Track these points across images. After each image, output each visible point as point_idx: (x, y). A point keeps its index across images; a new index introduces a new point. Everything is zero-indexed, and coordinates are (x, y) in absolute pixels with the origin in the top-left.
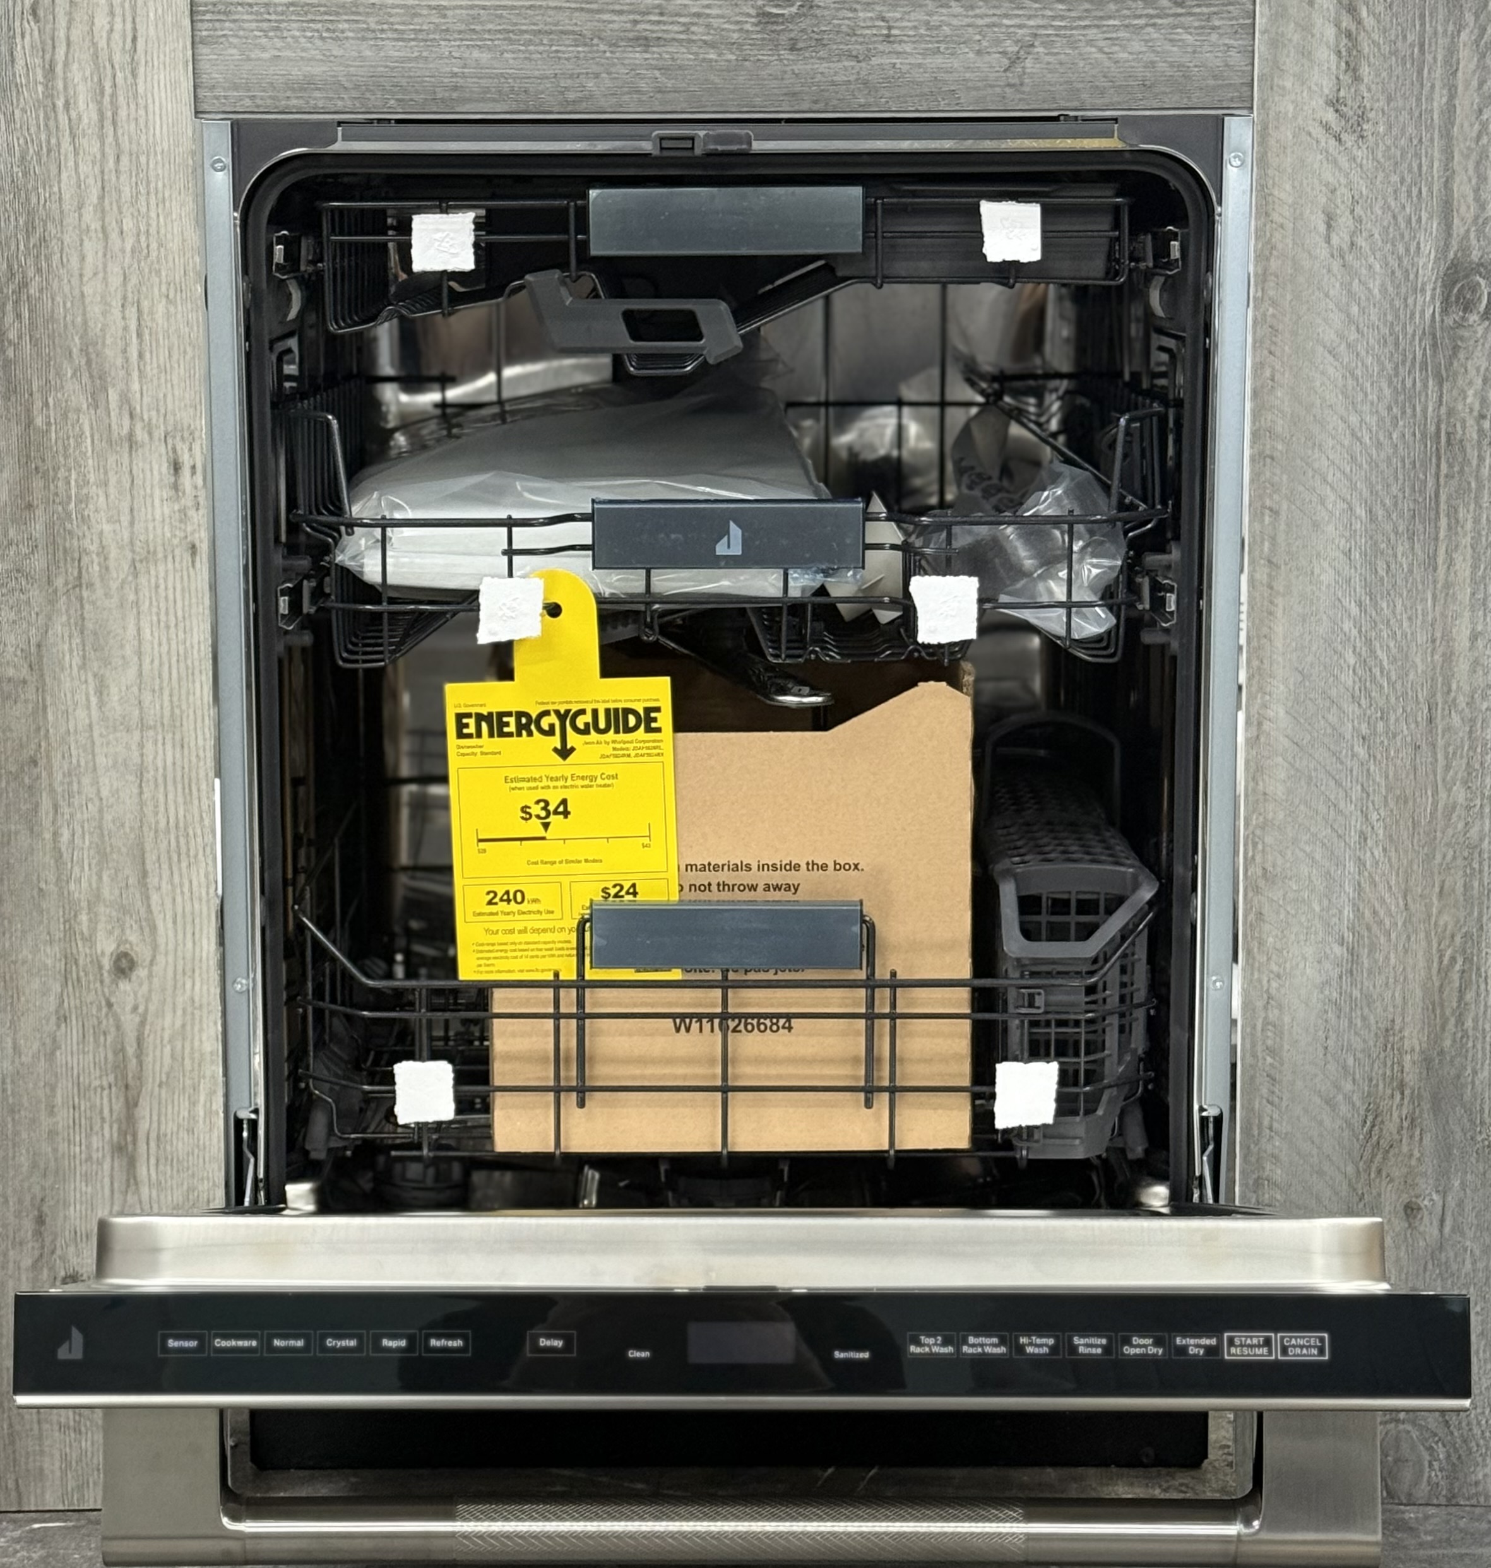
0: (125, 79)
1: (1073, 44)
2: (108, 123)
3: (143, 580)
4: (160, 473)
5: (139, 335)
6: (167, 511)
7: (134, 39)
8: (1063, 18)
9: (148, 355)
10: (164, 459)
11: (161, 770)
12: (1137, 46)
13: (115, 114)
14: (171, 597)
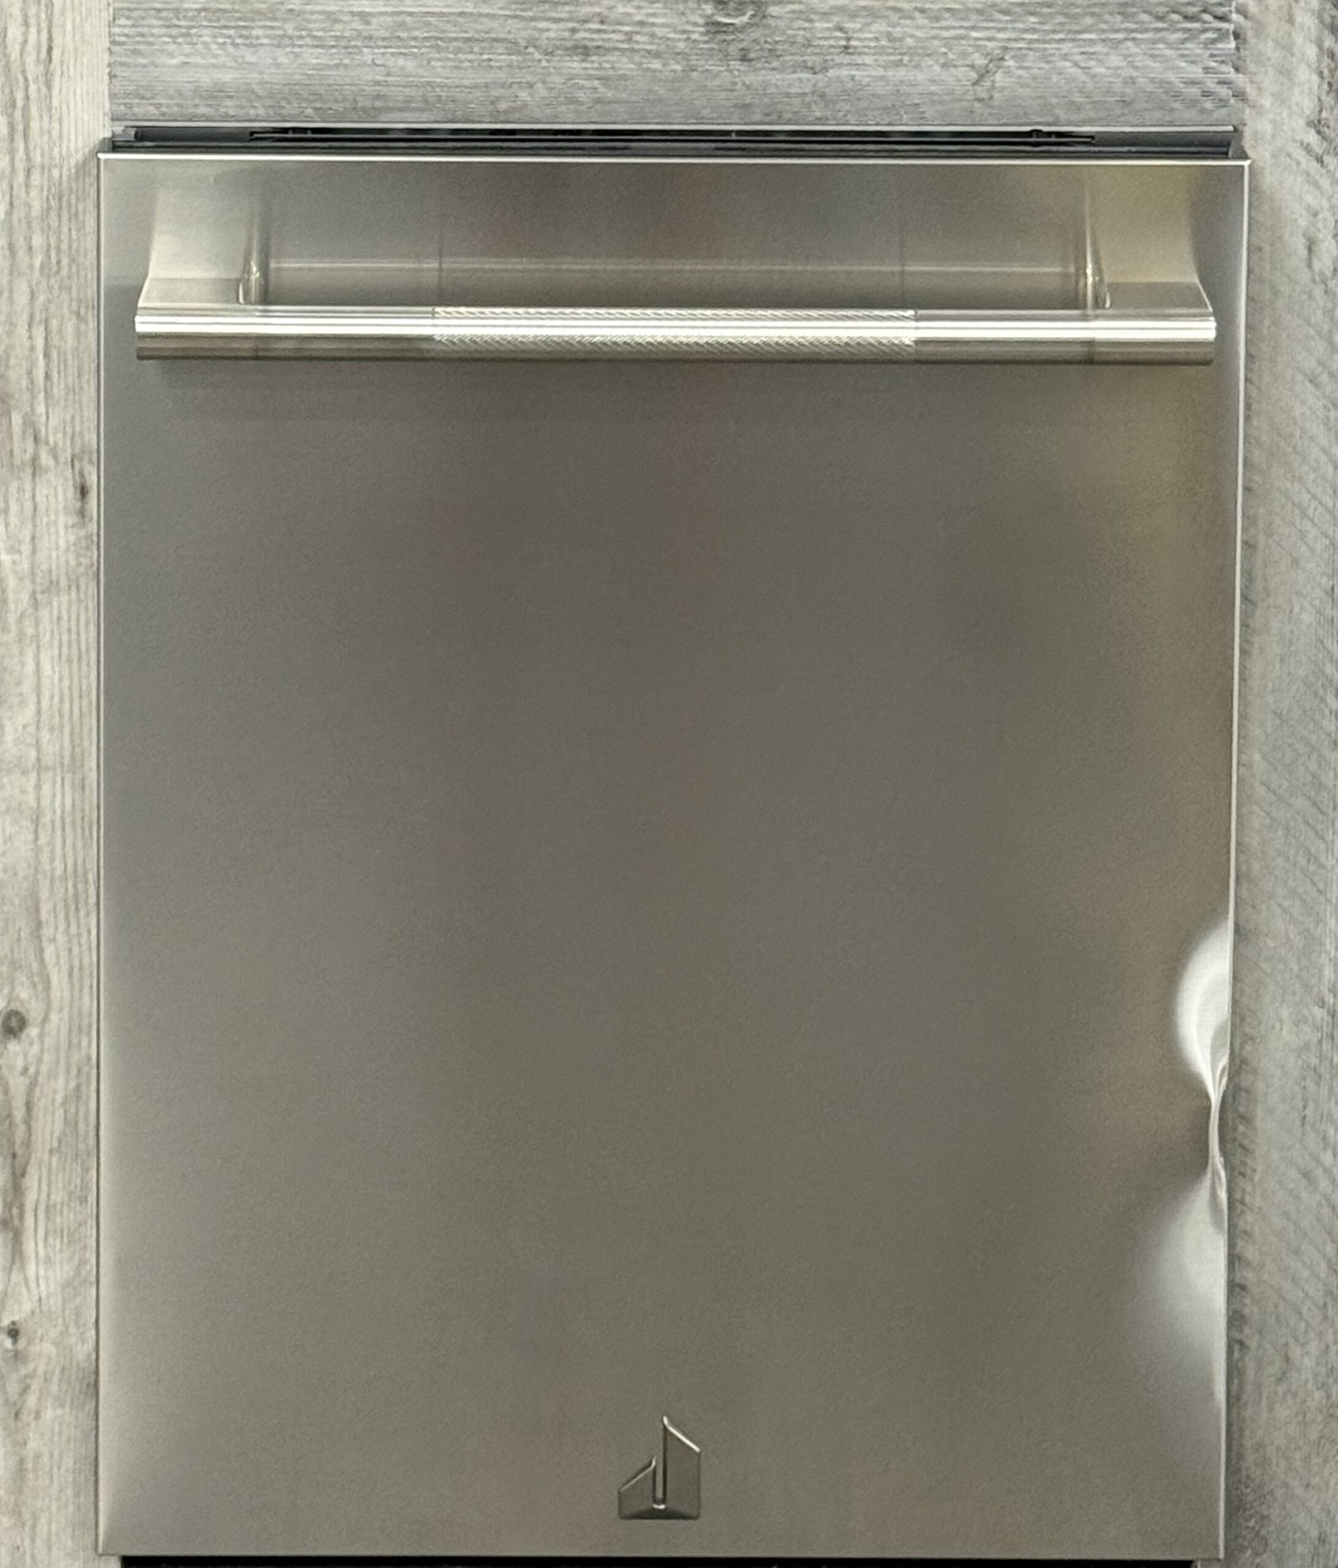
0: (39, 90)
1: (1046, 58)
2: (19, 137)
3: (44, 613)
4: (65, 499)
5: (47, 355)
6: (72, 539)
7: (50, 50)
8: (1034, 31)
9: (55, 375)
10: (71, 483)
11: (59, 812)
12: (1115, 60)
13: (27, 127)
14: (74, 629)
